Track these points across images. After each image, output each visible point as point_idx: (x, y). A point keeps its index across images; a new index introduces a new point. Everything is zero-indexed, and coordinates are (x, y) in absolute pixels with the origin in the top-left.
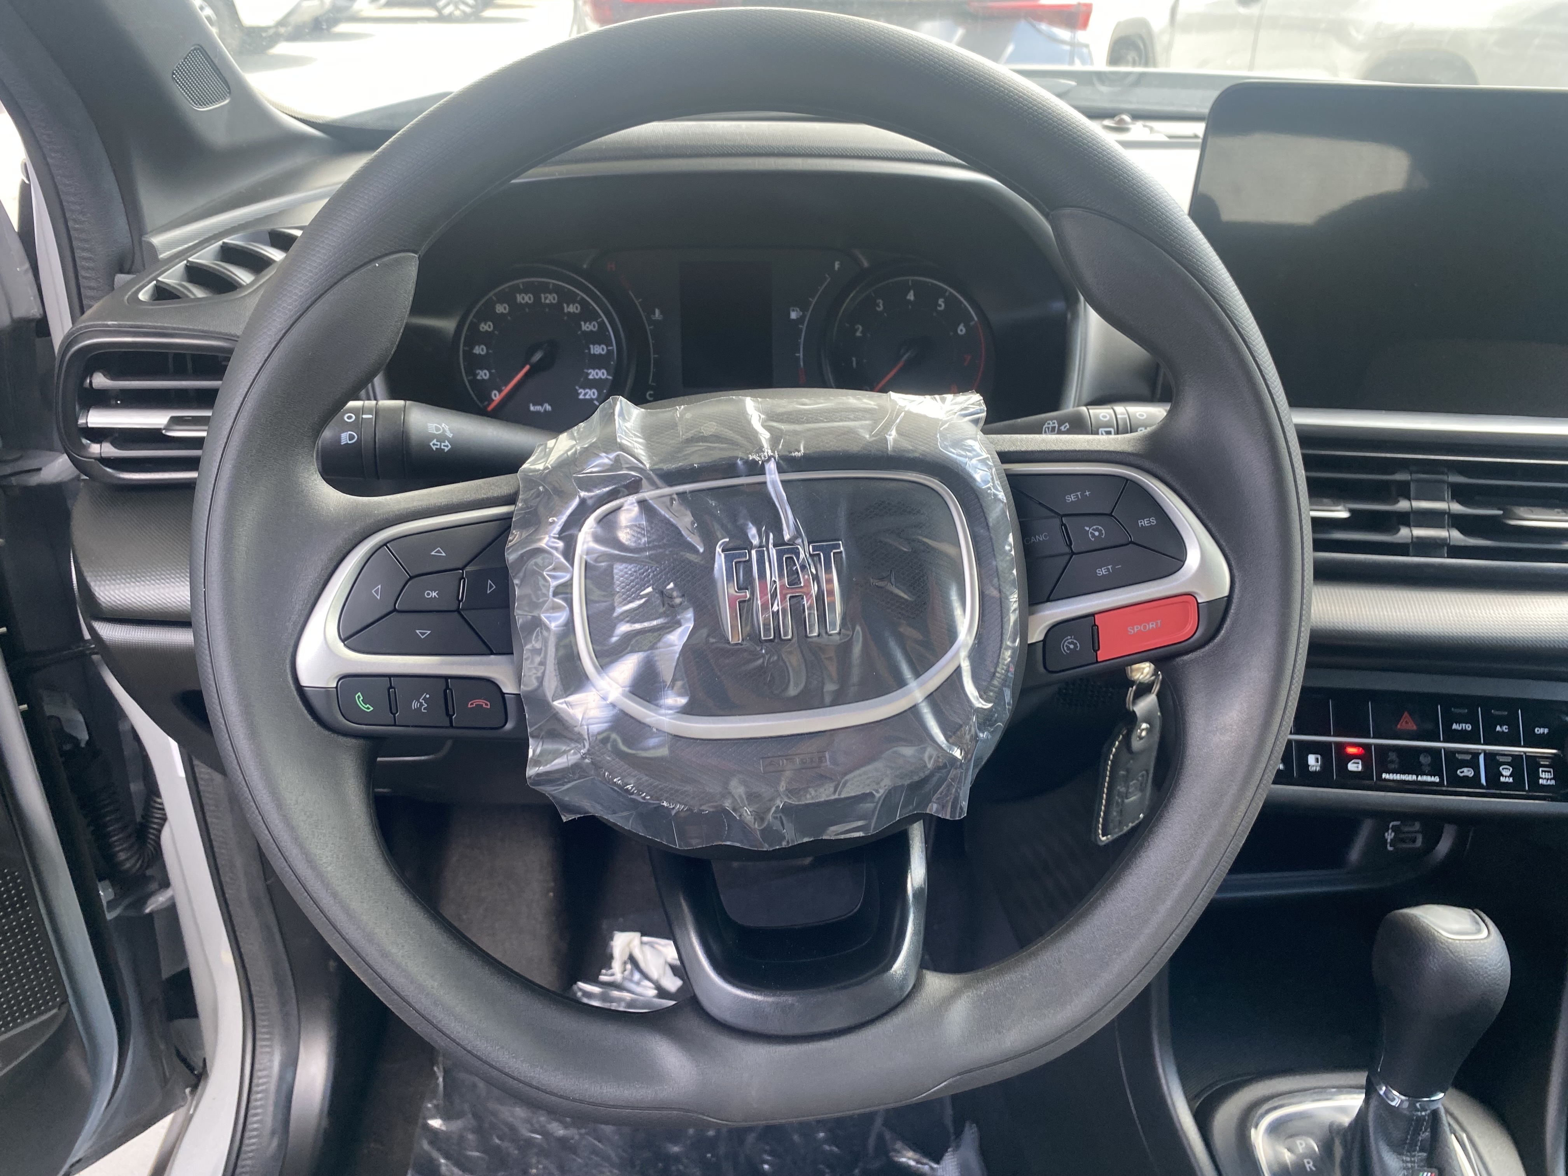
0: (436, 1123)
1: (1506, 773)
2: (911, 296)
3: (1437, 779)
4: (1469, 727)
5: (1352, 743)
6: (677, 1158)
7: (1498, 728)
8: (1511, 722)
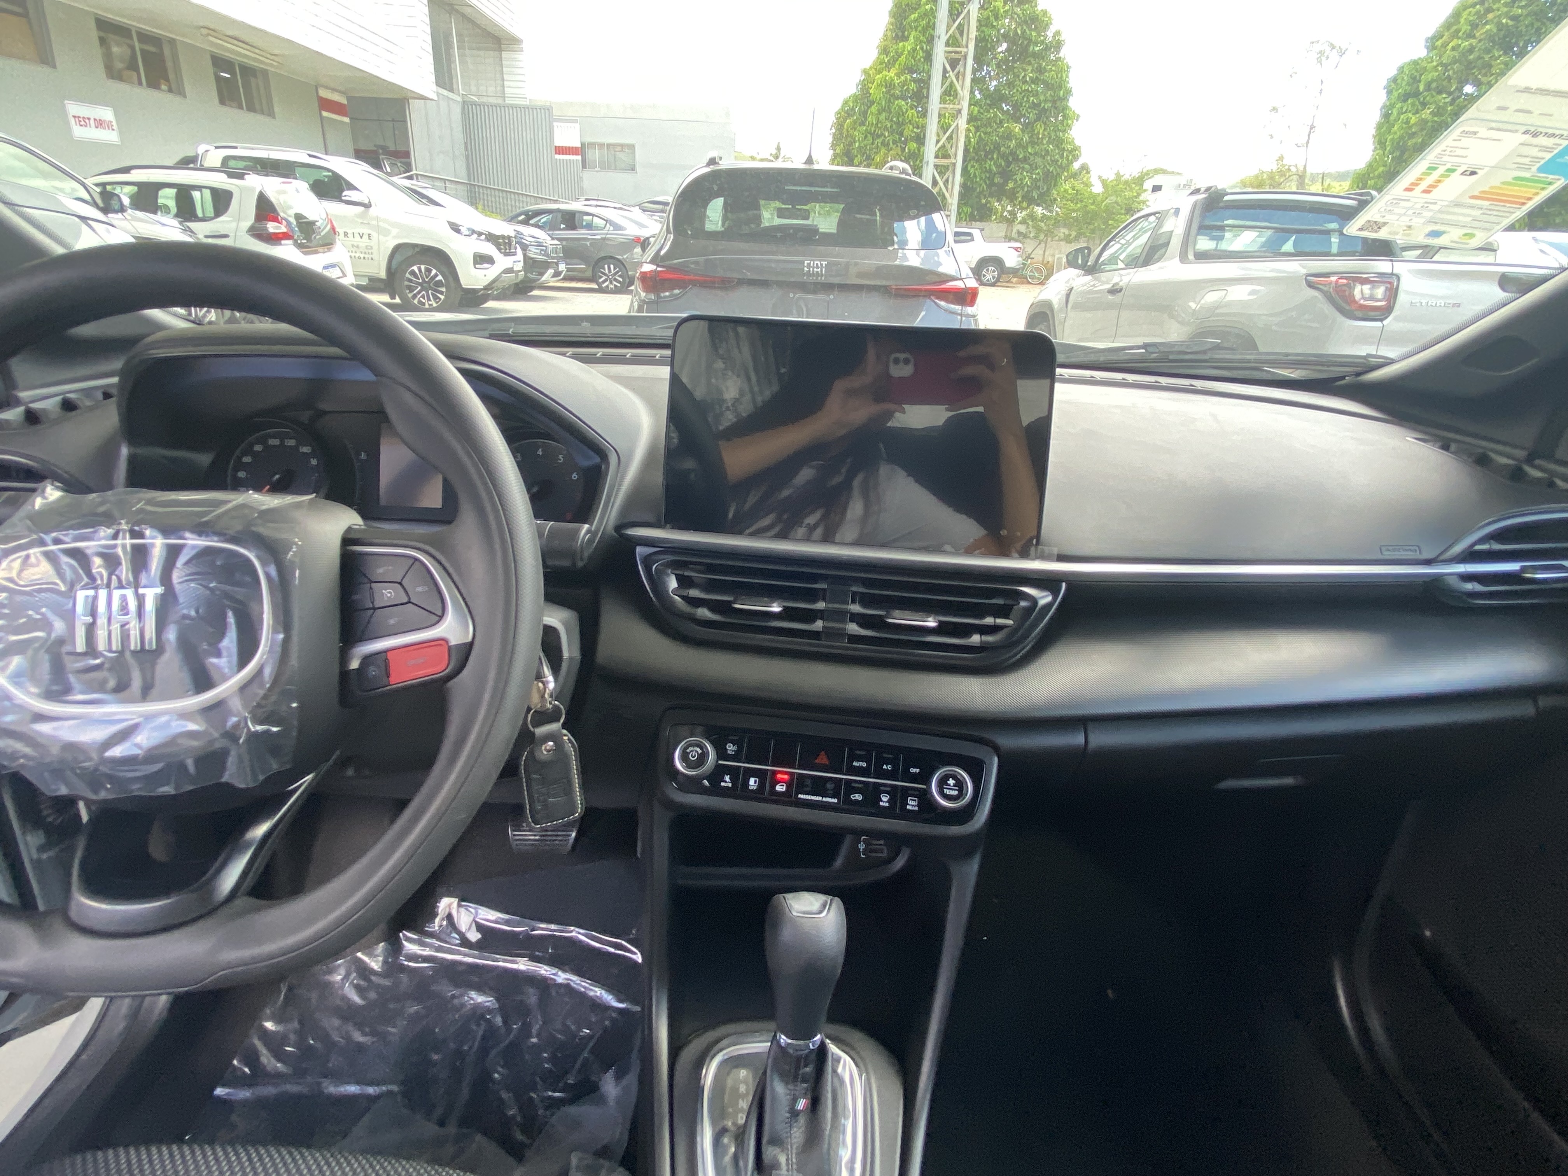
0: (269, 1025)
1: (885, 799)
2: (540, 452)
3: (835, 801)
4: (864, 765)
5: (783, 773)
6: (435, 1064)
7: (885, 767)
8: (894, 762)
